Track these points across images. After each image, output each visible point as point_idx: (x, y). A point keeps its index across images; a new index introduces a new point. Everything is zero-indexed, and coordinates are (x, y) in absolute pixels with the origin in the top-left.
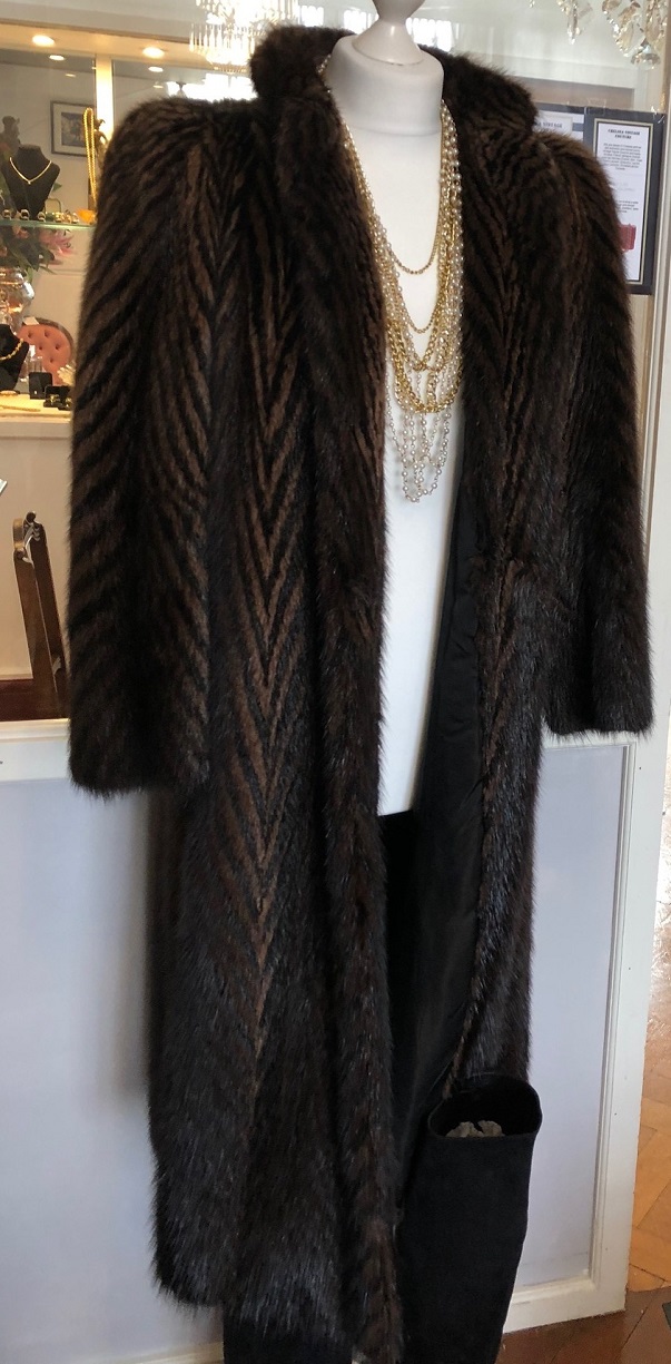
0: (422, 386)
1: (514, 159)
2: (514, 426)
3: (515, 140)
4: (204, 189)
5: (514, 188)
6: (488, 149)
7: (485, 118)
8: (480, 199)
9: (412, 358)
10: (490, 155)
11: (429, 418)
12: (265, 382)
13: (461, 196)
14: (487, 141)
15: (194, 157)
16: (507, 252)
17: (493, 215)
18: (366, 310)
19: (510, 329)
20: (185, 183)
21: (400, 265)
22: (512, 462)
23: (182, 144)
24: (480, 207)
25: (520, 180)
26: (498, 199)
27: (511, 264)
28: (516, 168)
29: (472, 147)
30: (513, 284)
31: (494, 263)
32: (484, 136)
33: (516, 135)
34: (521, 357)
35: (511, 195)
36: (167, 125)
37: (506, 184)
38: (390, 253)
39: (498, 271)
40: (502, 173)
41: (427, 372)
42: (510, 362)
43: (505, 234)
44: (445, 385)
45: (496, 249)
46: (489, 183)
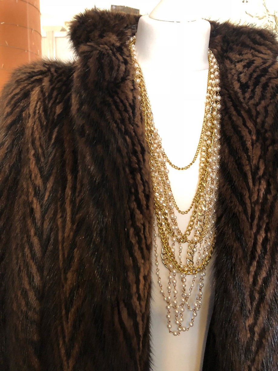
0: (184, 254)
1: (263, 80)
2: (257, 296)
3: (264, 66)
4: (37, 116)
5: (263, 102)
6: (242, 75)
7: (239, 55)
8: (234, 113)
9: (176, 234)
10: (243, 78)
11: (189, 278)
12: (63, 255)
13: (221, 111)
14: (241, 70)
15: (35, 94)
16: (256, 153)
17: (245, 124)
18: (134, 205)
19: (257, 216)
20: (28, 112)
21: (171, 164)
22: (255, 324)
23: (29, 87)
24: (234, 118)
25: (268, 95)
26: (249, 112)
27: (258, 162)
28: (265, 86)
29: (229, 76)
30: (260, 179)
31: (245, 161)
32: (239, 66)
33: (264, 63)
34: (266, 240)
35: (260, 108)
36: (25, 75)
37: (257, 98)
38: (164, 155)
39: (247, 168)
40: (253, 91)
41: (186, 244)
42: (255, 244)
43: (254, 138)
44: (202, 252)
45: (246, 150)
46: (242, 100)
